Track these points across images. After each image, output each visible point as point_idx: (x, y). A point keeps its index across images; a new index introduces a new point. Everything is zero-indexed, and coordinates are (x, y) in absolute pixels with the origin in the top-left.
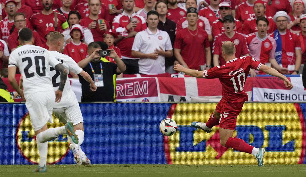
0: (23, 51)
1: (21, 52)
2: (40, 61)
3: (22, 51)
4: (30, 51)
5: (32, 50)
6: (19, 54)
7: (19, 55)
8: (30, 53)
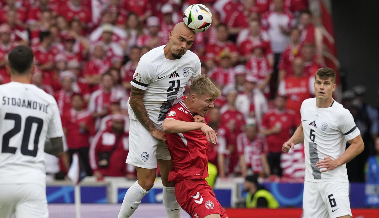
0: (12, 99)
1: (9, 99)
2: (35, 126)
3: (11, 97)
4: (24, 101)
5: (28, 101)
6: (3, 100)
7: (4, 102)
8: (23, 106)
